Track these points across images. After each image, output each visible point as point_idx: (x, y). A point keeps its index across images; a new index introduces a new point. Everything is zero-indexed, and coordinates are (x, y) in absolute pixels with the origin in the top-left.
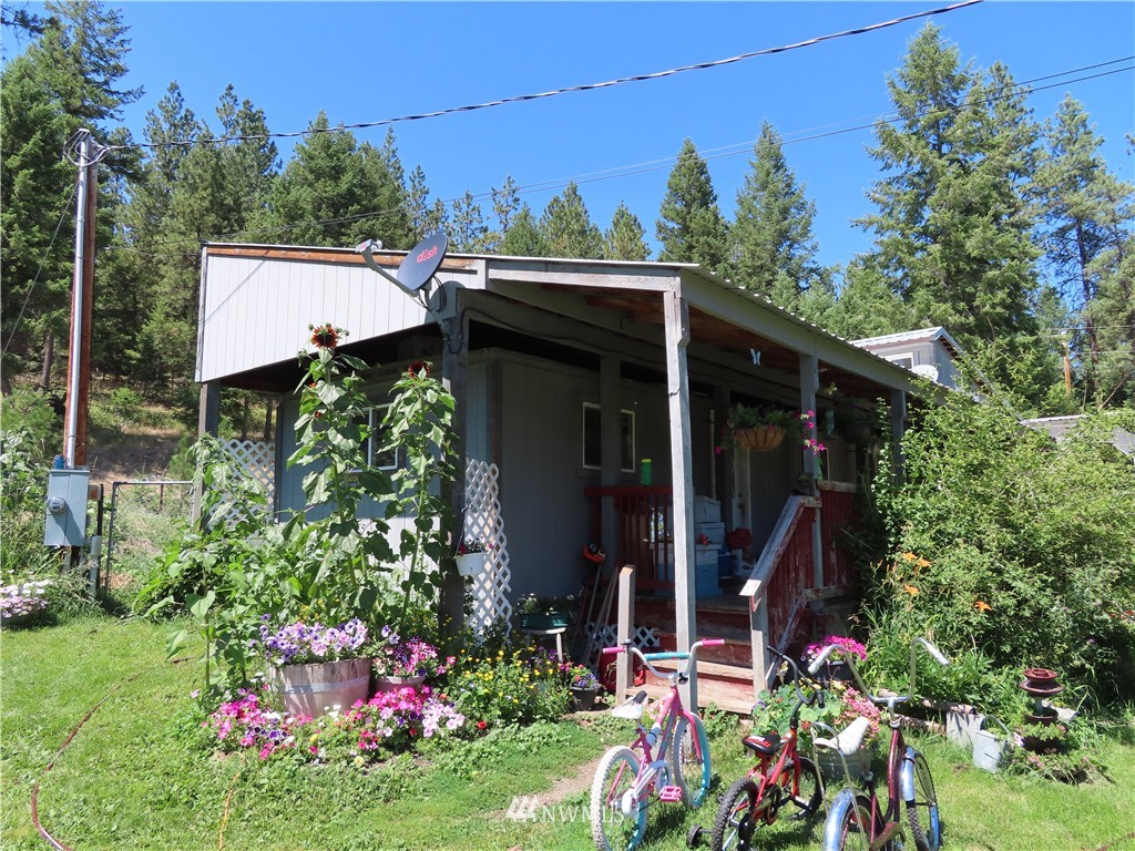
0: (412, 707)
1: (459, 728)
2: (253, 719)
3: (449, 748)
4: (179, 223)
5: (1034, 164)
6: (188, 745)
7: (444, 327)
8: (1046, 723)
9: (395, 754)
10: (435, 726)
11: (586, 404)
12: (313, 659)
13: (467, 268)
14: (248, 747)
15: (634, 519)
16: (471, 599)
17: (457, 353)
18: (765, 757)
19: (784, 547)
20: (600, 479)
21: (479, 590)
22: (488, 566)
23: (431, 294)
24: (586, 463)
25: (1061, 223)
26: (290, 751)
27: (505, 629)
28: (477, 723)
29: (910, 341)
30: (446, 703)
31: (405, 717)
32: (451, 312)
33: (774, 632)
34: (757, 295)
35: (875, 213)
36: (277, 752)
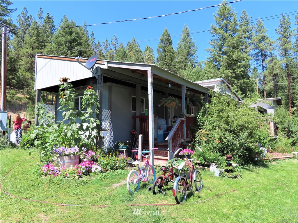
0: (89, 166)
1: (100, 171)
2: (52, 168)
3: (98, 175)
4: (27, 45)
5: (251, 36)
6: (36, 174)
7: (97, 77)
8: (229, 166)
9: (85, 176)
10: (95, 170)
11: (132, 96)
12: (66, 155)
13: (102, 63)
14: (51, 174)
15: (144, 123)
16: (104, 142)
17: (100, 84)
18: (165, 172)
19: (176, 129)
20: (136, 114)
21: (106, 140)
22: (108, 135)
23: (94, 69)
24: (132, 110)
25: (257, 51)
26: (61, 175)
27: (112, 149)
28: (105, 170)
29: (215, 81)
30: (97, 165)
31: (88, 168)
32: (99, 74)
33: (173, 148)
34: (170, 71)
35: (211, 48)
36: (57, 175)
